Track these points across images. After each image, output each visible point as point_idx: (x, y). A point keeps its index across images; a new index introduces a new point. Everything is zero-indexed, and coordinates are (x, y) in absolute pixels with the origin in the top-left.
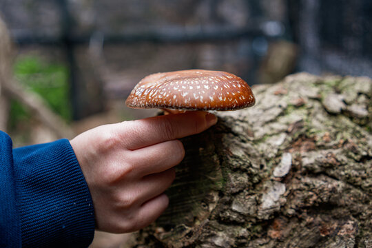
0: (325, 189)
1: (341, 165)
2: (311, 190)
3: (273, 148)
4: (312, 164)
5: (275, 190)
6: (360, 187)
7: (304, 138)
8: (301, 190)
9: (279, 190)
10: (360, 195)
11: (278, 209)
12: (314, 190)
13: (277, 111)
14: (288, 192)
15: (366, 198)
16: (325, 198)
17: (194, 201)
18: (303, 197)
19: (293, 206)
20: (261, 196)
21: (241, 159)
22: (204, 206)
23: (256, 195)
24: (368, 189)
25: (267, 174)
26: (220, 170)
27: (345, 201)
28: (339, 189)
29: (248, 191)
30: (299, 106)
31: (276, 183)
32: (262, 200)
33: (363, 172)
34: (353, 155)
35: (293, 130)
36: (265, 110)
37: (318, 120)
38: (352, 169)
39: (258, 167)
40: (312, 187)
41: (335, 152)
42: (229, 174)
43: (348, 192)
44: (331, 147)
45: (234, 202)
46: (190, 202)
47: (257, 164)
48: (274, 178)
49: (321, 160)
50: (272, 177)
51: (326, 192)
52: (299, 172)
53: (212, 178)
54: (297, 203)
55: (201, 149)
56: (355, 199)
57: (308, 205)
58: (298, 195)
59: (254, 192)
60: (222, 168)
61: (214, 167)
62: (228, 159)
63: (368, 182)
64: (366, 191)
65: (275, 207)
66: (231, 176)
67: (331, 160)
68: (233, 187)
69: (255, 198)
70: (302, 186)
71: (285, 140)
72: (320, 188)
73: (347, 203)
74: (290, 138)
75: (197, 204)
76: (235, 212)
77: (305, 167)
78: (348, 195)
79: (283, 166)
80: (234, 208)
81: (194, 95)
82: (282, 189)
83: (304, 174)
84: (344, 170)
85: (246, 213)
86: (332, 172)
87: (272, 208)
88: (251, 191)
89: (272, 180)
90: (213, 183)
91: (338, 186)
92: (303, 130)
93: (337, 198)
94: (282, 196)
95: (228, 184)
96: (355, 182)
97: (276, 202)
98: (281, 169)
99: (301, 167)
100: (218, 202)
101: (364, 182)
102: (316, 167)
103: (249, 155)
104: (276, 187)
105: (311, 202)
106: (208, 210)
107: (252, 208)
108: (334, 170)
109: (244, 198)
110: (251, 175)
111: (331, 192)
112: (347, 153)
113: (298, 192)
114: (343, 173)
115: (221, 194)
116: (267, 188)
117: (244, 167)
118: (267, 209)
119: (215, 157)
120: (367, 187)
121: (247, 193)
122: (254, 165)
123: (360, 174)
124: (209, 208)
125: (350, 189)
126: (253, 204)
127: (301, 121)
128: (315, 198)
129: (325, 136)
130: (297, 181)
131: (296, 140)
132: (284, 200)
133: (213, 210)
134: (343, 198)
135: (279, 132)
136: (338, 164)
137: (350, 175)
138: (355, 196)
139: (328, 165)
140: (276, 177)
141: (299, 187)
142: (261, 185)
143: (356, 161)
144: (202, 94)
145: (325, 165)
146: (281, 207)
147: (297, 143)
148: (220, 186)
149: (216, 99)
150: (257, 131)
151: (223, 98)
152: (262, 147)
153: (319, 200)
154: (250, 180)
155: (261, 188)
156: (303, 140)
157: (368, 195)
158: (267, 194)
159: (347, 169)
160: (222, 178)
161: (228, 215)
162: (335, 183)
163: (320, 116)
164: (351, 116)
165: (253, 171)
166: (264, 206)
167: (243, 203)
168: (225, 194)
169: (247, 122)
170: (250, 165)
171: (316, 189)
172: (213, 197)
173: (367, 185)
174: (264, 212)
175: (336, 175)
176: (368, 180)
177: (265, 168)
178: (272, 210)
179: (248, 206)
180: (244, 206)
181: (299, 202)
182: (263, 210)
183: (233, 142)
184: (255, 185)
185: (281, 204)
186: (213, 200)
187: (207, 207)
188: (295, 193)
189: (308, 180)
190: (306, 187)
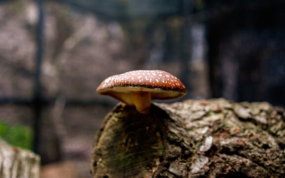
0: (237, 162)
1: (248, 148)
2: (227, 163)
3: (199, 135)
4: (227, 145)
5: (201, 161)
6: (262, 165)
7: (221, 130)
8: (220, 162)
9: (204, 161)
10: (263, 171)
11: (203, 174)
12: (229, 162)
13: (202, 113)
14: (210, 163)
15: (267, 174)
16: (237, 169)
17: (141, 166)
18: (222, 167)
19: (215, 174)
20: (190, 165)
21: (176, 135)
22: (149, 169)
23: (187, 163)
24: (269, 167)
25: (195, 151)
26: (161, 142)
27: (252, 174)
28: (248, 164)
29: (181, 159)
30: (218, 112)
31: (202, 156)
32: (191, 168)
33: (265, 155)
34: (257, 144)
35: (213, 125)
36: (193, 112)
37: (231, 121)
38: (256, 152)
39: (189, 144)
40: (227, 160)
41: (244, 139)
42: (168, 144)
43: (255, 169)
44: (241, 137)
45: (171, 166)
46: (138, 167)
47: (188, 142)
48: (200, 153)
49: (234, 143)
50: (199, 152)
51: (238, 165)
52: (218, 151)
53: (155, 148)
54: (217, 172)
55: (147, 128)
56: (260, 174)
57: (225, 173)
58: (217, 166)
59: (185, 161)
60: (163, 140)
61: (157, 140)
62: (167, 133)
63: (268, 163)
64: (267, 169)
65: (201, 173)
66: (169, 145)
67: (241, 143)
68: (170, 153)
69: (187, 165)
70: (220, 159)
71: (208, 131)
72: (234, 162)
73: (254, 175)
74: (211, 130)
75: (143, 168)
76: (172, 173)
77: (223, 147)
78: (255, 170)
79: (206, 145)
80: (171, 170)
81: (146, 78)
82: (206, 160)
83: (222, 152)
84: (251, 152)
85: (179, 175)
86: (242, 152)
87: (198, 173)
88: (183, 160)
89: (199, 154)
90: (156, 151)
91: (247, 162)
92: (221, 126)
93: (246, 171)
94: (206, 165)
95: (167, 151)
96: (259, 161)
97: (201, 169)
98: (205, 146)
99: (220, 147)
100: (160, 165)
101: (266, 162)
102: (231, 147)
103: (182, 135)
104: (201, 159)
105: (227, 171)
106: (152, 172)
107: (184, 171)
108: (243, 150)
109: (178, 164)
110: (184, 148)
111: (241, 165)
112: (253, 141)
113: (218, 164)
114: (250, 154)
115: (161, 159)
116: (195, 160)
117: (178, 141)
118: (195, 173)
119: (158, 134)
120: (268, 166)
121: (180, 160)
122: (185, 142)
123: (262, 156)
124: (152, 170)
125: (256, 166)
126: (185, 169)
127: (219, 120)
128: (230, 168)
129: (236, 130)
130: (217, 157)
131: (216, 132)
132: (208, 168)
133: (156, 171)
134: (251, 172)
135: (204, 126)
136: (246, 147)
137: (255, 155)
138: (259, 171)
139: (239, 146)
140: (201, 152)
141: (218, 160)
142: (190, 158)
143: (259, 148)
144: (151, 78)
145: (236, 147)
146: (206, 173)
147: (217, 134)
148: (161, 153)
149: (160, 81)
150: (188, 124)
151: (165, 82)
152: (191, 133)
153: (233, 170)
154: (183, 151)
155: (191, 160)
156: (221, 132)
157: (269, 172)
158: (195, 163)
159: (253, 152)
160: (163, 147)
161: (166, 175)
162: (244, 160)
163: (233, 119)
164: (256, 123)
165: (185, 145)
166: (193, 171)
167: (177, 166)
168: (165, 158)
169: (180, 117)
170: (183, 141)
171: (231, 161)
172: (155, 162)
173: (268, 164)
174: (193, 176)
175: (245, 154)
176: (268, 161)
177: (194, 146)
178: (198, 174)
179: (181, 169)
180: (178, 169)
181: (218, 171)
182: (193, 174)
183: (171, 125)
184: (187, 156)
185: (205, 170)
186: (155, 164)
187: (151, 170)
188: (215, 165)
189: (224, 156)
190: (223, 161)
